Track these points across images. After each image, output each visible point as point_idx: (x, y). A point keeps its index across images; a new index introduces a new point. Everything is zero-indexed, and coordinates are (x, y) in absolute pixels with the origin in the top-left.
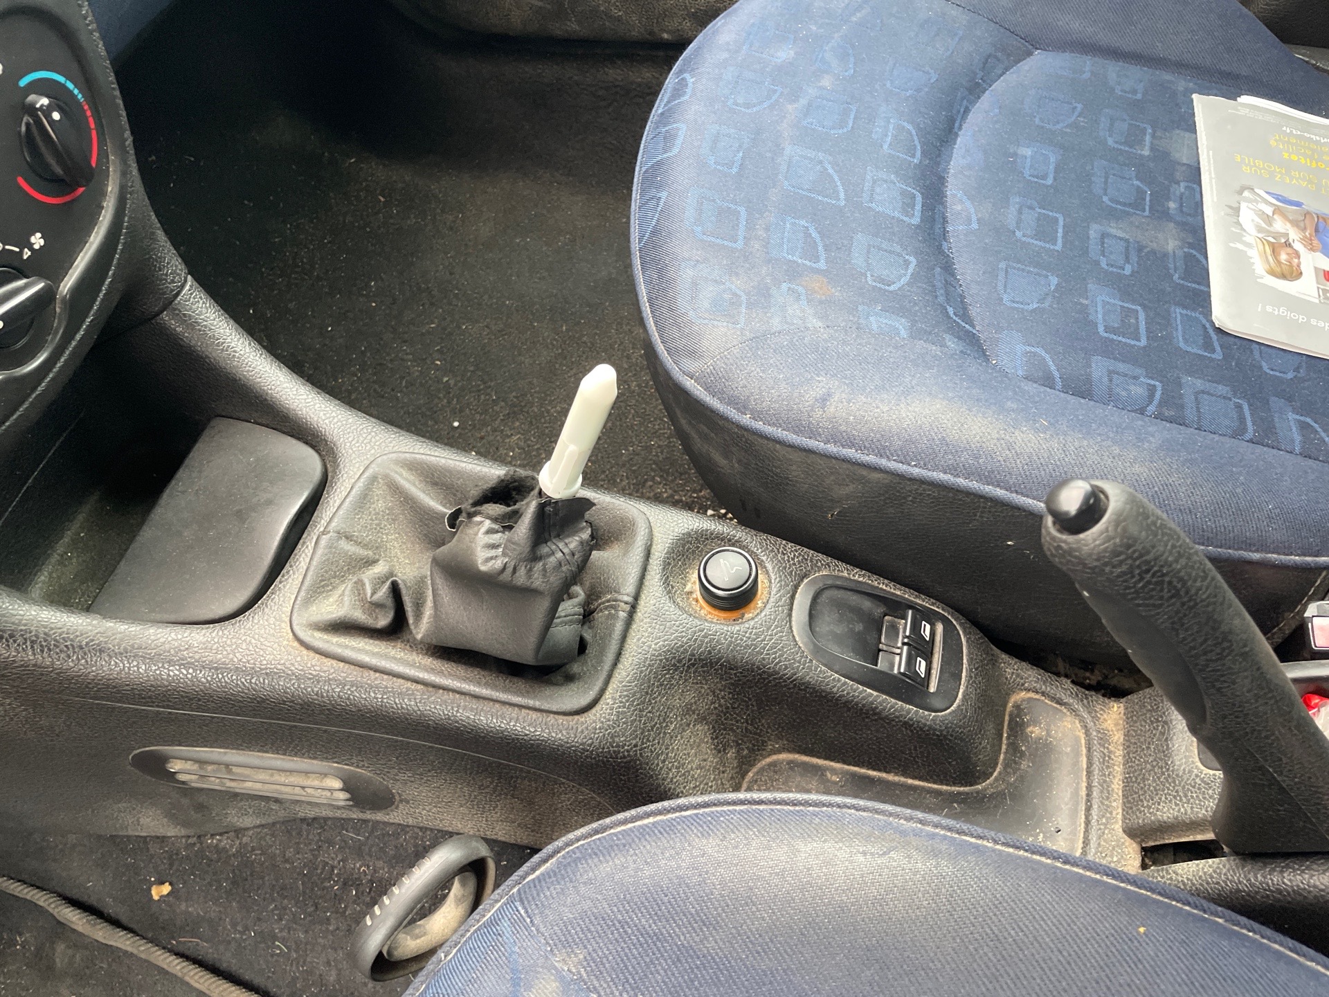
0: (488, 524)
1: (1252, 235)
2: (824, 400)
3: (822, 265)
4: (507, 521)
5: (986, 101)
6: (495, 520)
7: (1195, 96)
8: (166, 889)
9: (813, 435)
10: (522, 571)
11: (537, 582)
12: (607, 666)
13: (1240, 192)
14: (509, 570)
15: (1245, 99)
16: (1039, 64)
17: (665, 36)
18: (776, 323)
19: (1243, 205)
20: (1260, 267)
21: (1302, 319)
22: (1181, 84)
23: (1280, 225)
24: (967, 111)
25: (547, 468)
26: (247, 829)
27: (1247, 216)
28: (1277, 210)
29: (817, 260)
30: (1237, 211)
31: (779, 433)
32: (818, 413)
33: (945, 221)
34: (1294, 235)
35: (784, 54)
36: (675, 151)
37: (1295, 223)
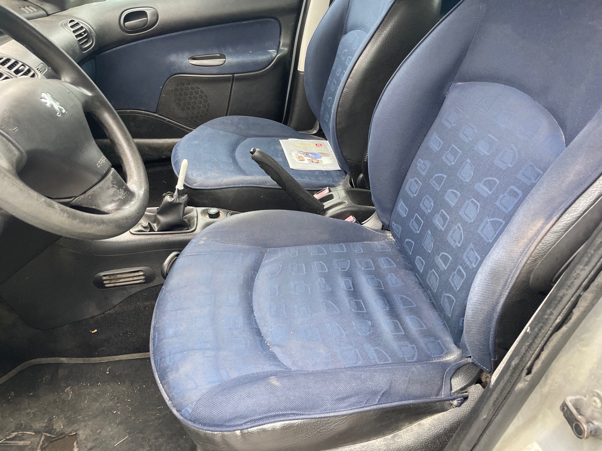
0: (169, 196)
1: (295, 156)
2: (222, 180)
3: (215, 168)
4: (172, 196)
5: (239, 146)
6: (170, 196)
7: (280, 140)
8: (96, 331)
9: (222, 186)
10: (177, 200)
11: (181, 202)
12: (195, 225)
13: (291, 151)
14: (175, 200)
15: (289, 139)
16: (248, 140)
17: (164, 157)
18: (210, 175)
19: (292, 153)
20: (297, 160)
21: (306, 166)
22: (277, 139)
23: (299, 154)
24: (236, 148)
25: (177, 186)
26: (117, 305)
27: (293, 154)
28: (298, 153)
29: (214, 168)
30: (291, 154)
31: (216, 187)
32: (222, 183)
33: (237, 162)
34: (302, 156)
35: (196, 142)
36: (180, 157)
37: (302, 154)
